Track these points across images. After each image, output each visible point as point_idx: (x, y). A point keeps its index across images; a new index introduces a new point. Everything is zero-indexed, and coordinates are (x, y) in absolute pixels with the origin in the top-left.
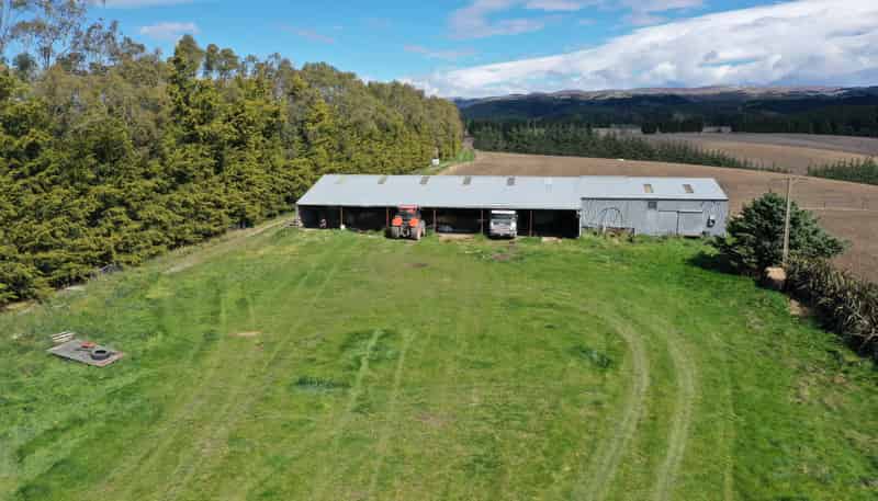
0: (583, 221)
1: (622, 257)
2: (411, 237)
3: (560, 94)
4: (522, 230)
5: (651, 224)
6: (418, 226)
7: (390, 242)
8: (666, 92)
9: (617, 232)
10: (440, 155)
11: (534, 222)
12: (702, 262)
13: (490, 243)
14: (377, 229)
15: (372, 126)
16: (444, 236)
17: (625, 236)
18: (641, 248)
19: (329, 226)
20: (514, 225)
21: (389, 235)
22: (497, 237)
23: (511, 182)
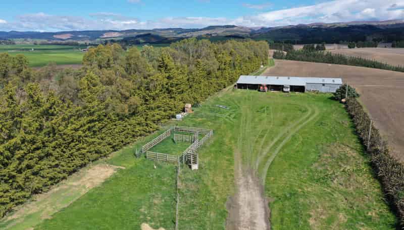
0: (306, 88)
1: (313, 97)
2: (265, 91)
3: (313, 25)
4: (291, 90)
5: (323, 89)
6: (266, 89)
7: (259, 92)
8: (367, 24)
9: (314, 91)
10: (263, 64)
11: (294, 89)
12: (332, 98)
13: (283, 93)
14: (256, 89)
15: (247, 59)
16: (272, 91)
17: (316, 92)
18: (320, 95)
19: (244, 88)
20: (289, 89)
21: (259, 91)
22: (285, 92)
23: (289, 78)
